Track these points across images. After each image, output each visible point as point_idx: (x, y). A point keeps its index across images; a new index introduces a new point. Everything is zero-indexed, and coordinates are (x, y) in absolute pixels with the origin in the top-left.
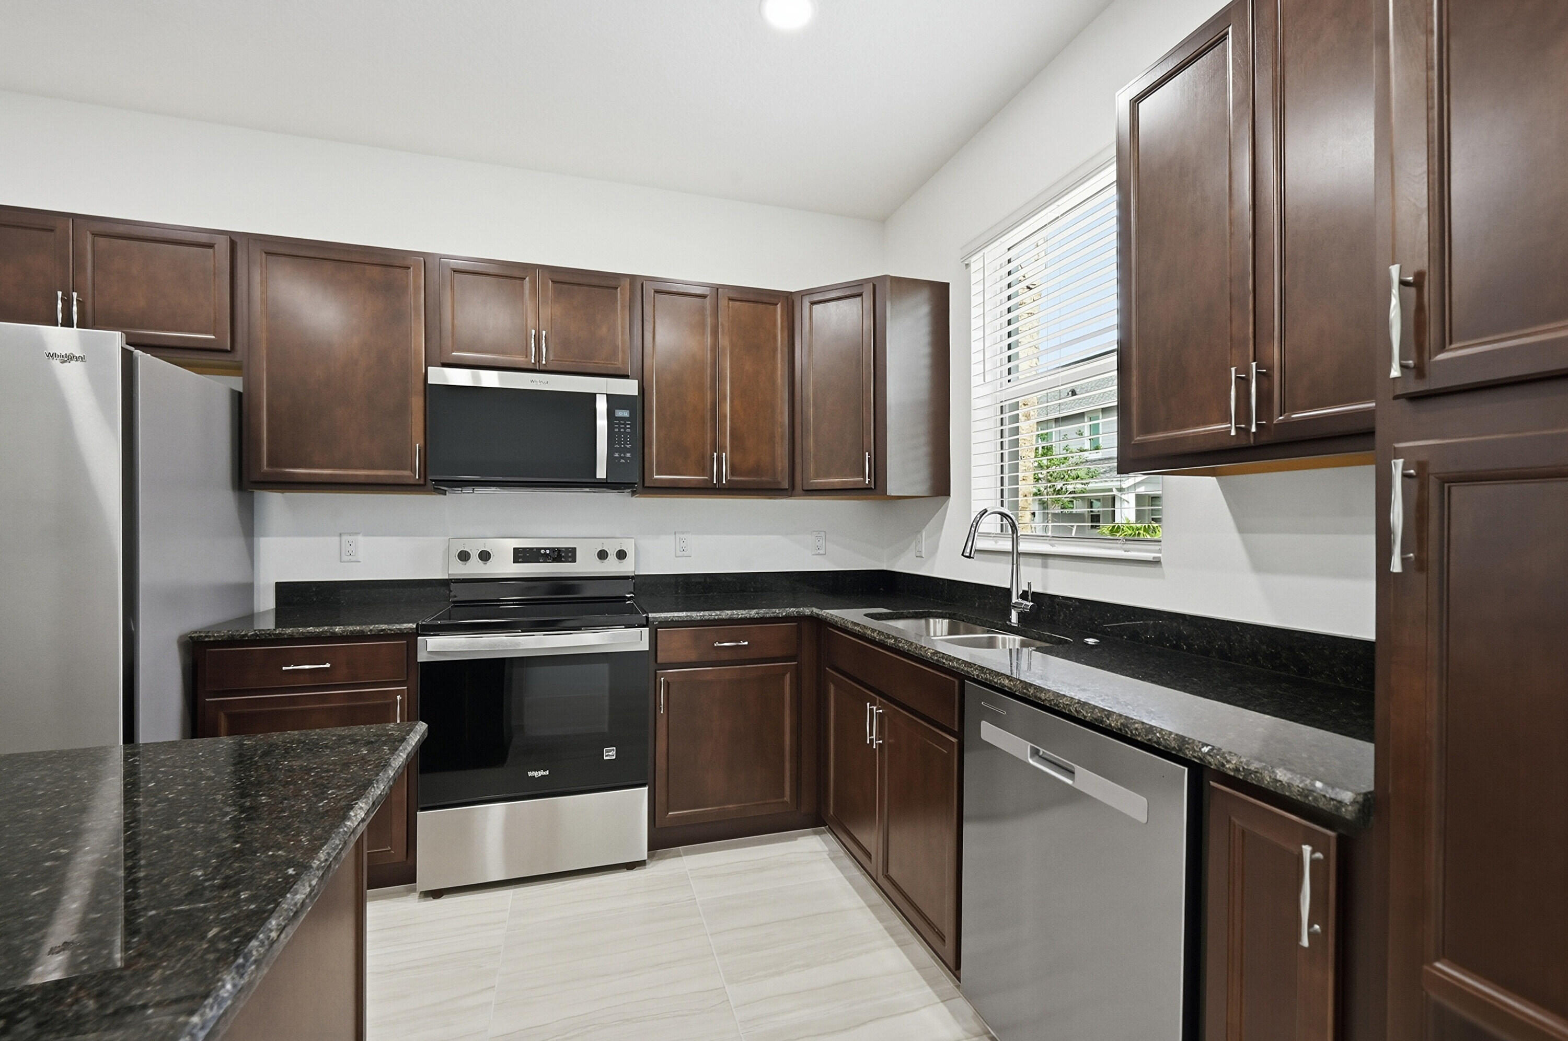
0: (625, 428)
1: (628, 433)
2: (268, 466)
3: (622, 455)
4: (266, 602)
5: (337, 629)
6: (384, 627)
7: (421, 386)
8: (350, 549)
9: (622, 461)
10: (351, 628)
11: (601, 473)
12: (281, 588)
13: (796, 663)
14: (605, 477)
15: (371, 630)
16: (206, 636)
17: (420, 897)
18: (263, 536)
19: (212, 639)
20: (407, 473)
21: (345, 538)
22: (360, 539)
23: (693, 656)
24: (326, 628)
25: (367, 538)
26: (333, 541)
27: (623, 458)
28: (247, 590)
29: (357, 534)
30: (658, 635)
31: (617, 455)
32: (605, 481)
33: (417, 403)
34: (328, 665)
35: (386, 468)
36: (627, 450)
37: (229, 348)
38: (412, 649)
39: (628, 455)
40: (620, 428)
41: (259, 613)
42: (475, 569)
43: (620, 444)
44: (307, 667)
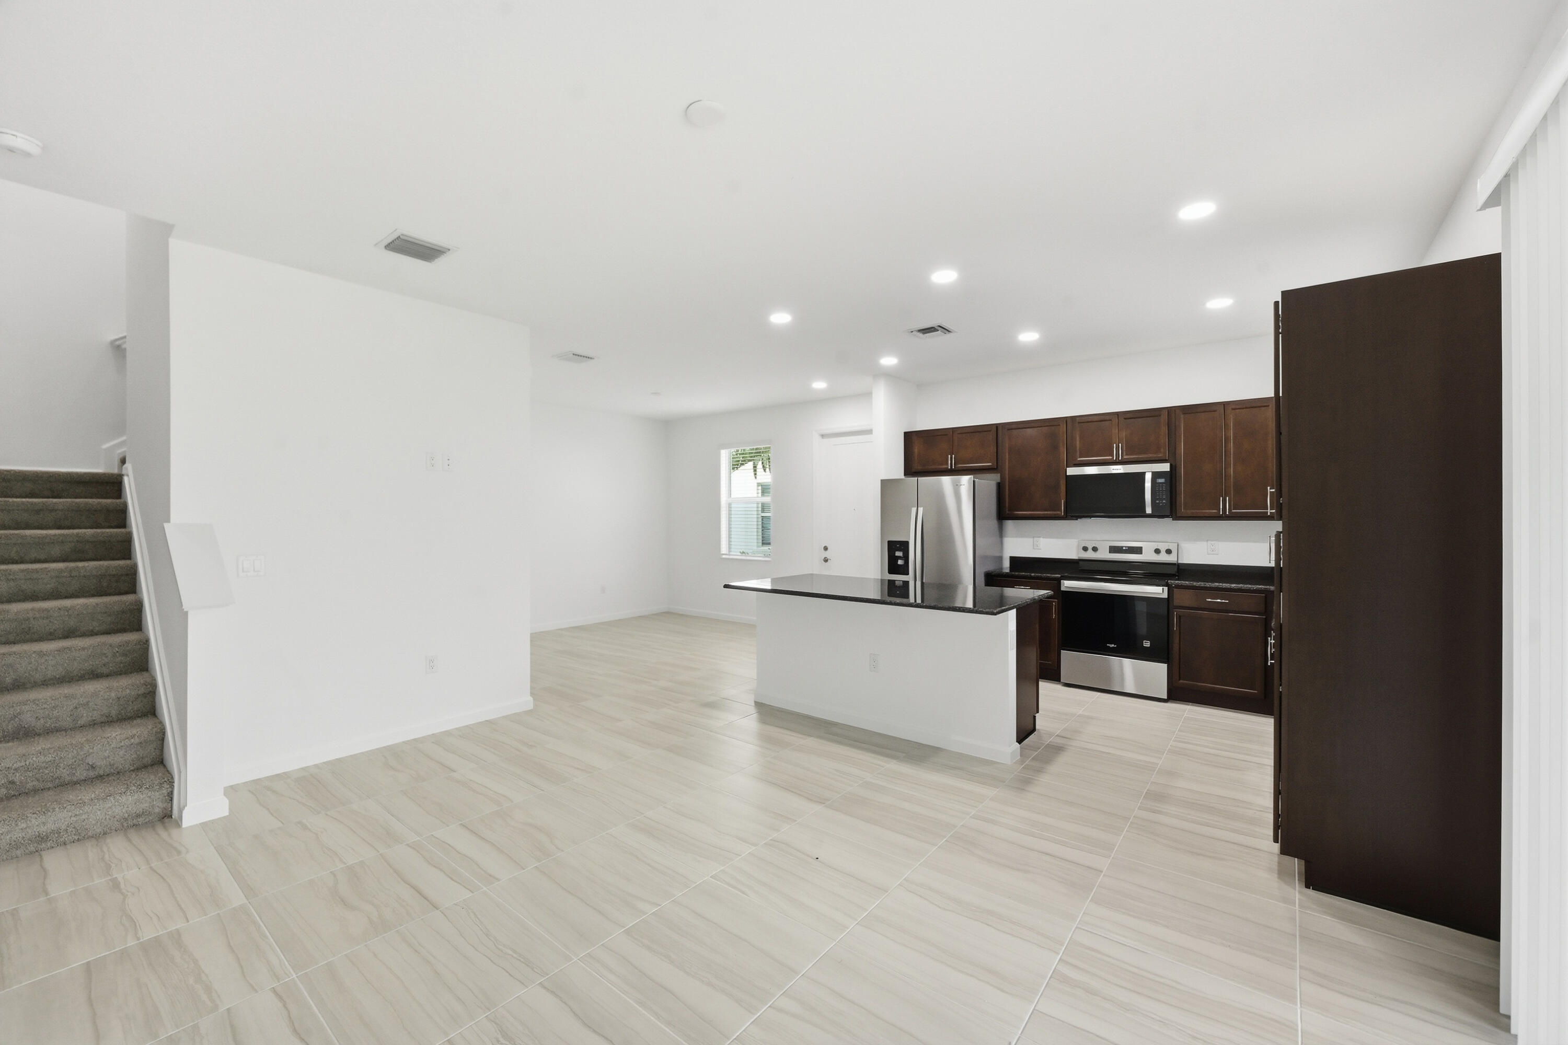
0: (1162, 488)
1: (1164, 490)
2: (1009, 511)
4: (1006, 564)
5: (1033, 574)
6: (1045, 575)
7: (1065, 476)
8: (1036, 544)
9: (1161, 505)
10: (1037, 575)
11: (1149, 510)
12: (1012, 559)
14: (1151, 513)
16: (992, 573)
17: (1062, 686)
18: (1007, 537)
20: (1059, 512)
21: (1035, 538)
22: (1041, 539)
23: (1194, 605)
24: (1020, 573)
25: (1045, 539)
26: (1031, 540)
27: (1161, 503)
28: (1000, 559)
29: (1040, 537)
30: (1174, 592)
31: (1157, 502)
32: (1151, 515)
33: (1063, 484)
35: (1050, 511)
36: (1164, 499)
37: (995, 468)
38: (1059, 585)
39: (1165, 501)
40: (1159, 489)
41: (1005, 567)
42: (1090, 555)
43: (1159, 495)
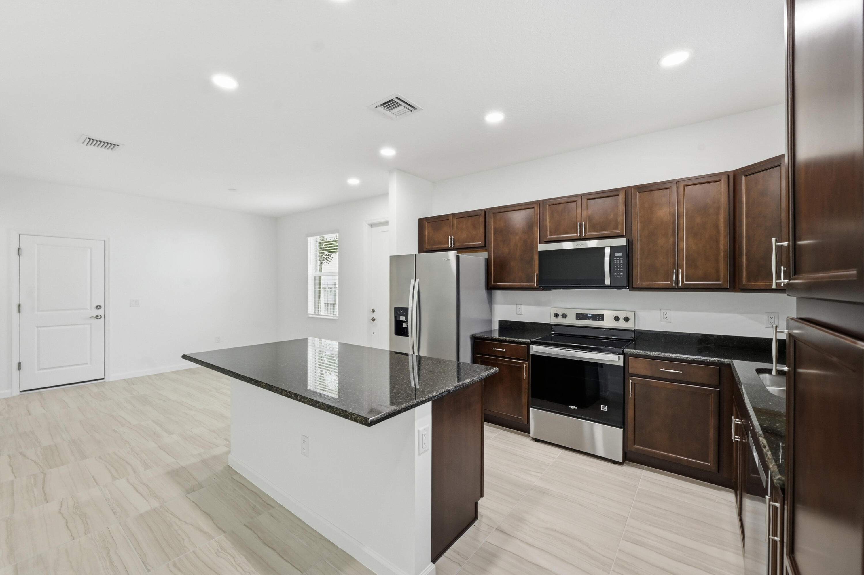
0: (620, 261)
1: (621, 263)
2: (494, 282)
3: (618, 274)
4: (496, 326)
5: (507, 339)
6: (520, 340)
7: (537, 251)
8: (519, 309)
9: (619, 276)
10: (511, 339)
11: (608, 282)
12: (500, 322)
13: (719, 390)
14: (610, 284)
15: (516, 341)
16: (476, 336)
17: (531, 439)
18: (496, 304)
19: (477, 337)
20: (533, 284)
21: (518, 306)
22: (523, 306)
23: (649, 374)
24: (504, 338)
26: (515, 307)
27: (618, 275)
28: (490, 322)
29: (522, 304)
30: (629, 359)
31: (615, 274)
32: (610, 286)
33: (536, 258)
34: (505, 350)
35: (526, 282)
36: (621, 271)
37: (484, 246)
38: (529, 349)
39: (621, 274)
40: (617, 261)
41: (494, 330)
42: (560, 321)
43: (617, 269)
44: (500, 350)
